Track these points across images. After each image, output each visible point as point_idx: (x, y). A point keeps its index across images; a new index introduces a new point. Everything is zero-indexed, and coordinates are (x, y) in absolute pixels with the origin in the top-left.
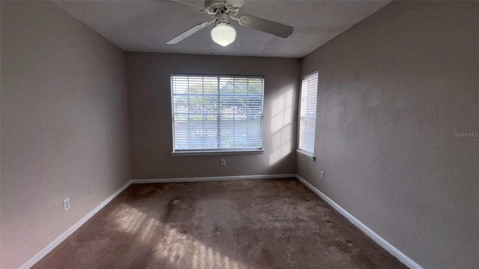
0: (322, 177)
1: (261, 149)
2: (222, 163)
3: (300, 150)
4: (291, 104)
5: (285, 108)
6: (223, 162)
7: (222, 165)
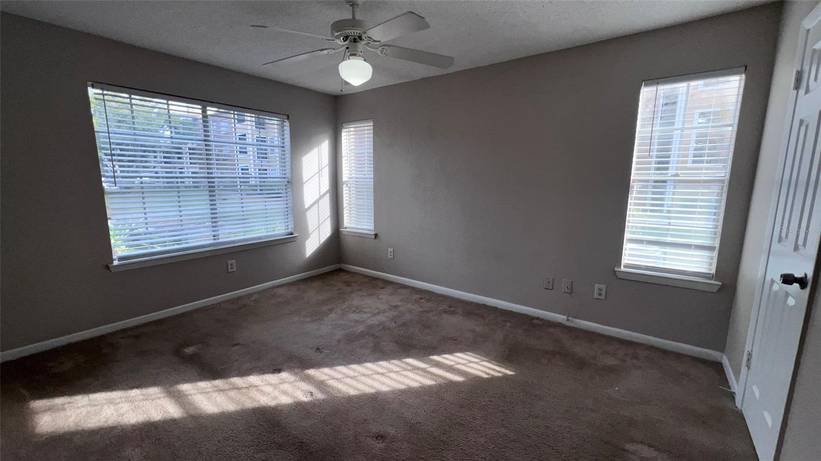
0: (391, 255)
1: (292, 234)
2: (229, 267)
3: (346, 228)
4: (327, 163)
5: (320, 168)
6: (231, 265)
7: (230, 270)
